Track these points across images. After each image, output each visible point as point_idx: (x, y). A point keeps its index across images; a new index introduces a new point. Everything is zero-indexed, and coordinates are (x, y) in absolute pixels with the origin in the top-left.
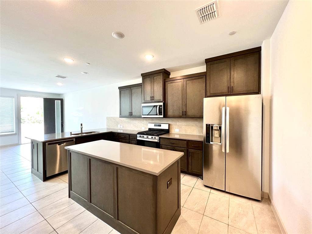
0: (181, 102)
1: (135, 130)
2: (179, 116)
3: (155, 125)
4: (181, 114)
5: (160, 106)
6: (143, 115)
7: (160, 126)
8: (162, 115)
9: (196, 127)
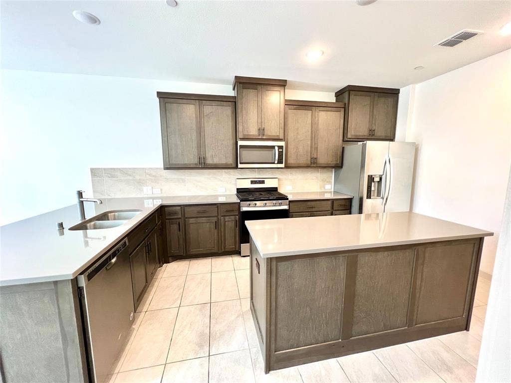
0: (309, 143)
1: (199, 196)
2: (305, 166)
3: (252, 182)
4: (309, 163)
5: (280, 147)
6: (240, 163)
7: (263, 182)
8: (282, 163)
9: (317, 180)
